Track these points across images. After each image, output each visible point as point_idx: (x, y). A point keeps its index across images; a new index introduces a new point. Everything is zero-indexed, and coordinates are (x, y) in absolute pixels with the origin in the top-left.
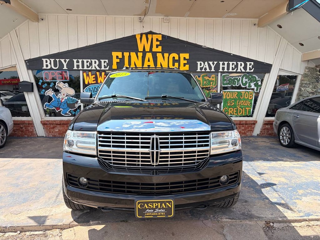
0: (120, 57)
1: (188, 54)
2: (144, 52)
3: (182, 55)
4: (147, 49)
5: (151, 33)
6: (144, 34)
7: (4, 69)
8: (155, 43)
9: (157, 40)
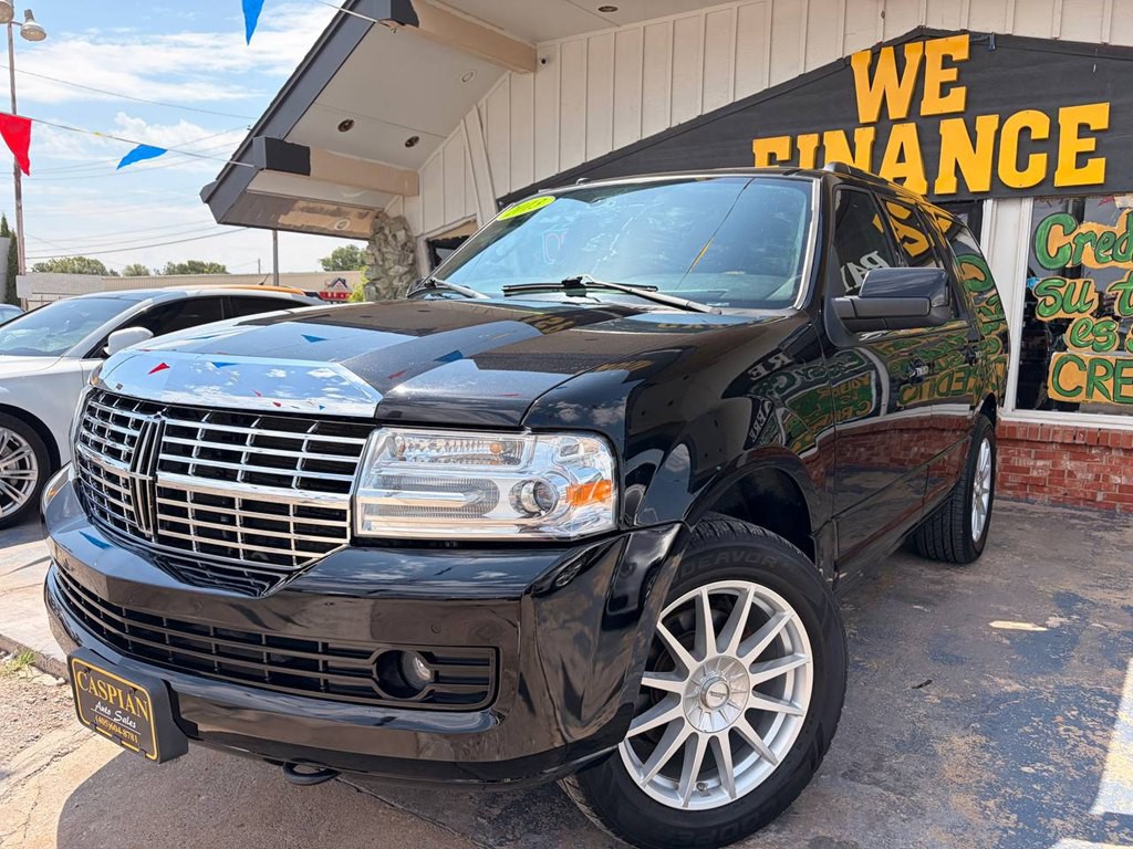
0: (783, 154)
1: (1105, 107)
2: (883, 125)
3: (1070, 117)
4: (898, 109)
5: (922, 35)
6: (888, 44)
7: (454, 229)
8: (936, 75)
9: (947, 62)
